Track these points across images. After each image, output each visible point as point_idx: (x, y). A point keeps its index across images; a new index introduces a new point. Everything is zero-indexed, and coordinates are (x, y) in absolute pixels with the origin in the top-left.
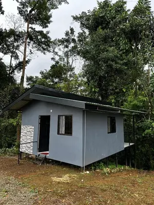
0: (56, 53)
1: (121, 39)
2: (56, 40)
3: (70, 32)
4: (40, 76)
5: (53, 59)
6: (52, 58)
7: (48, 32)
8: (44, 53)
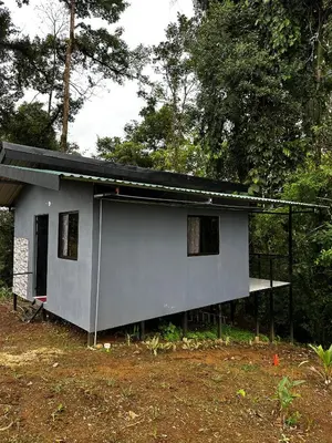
0: (145, 80)
1: (275, 19)
2: (141, 47)
3: (178, 25)
4: (122, 136)
5: (141, 93)
6: (139, 93)
7: (120, 31)
8: (120, 82)
